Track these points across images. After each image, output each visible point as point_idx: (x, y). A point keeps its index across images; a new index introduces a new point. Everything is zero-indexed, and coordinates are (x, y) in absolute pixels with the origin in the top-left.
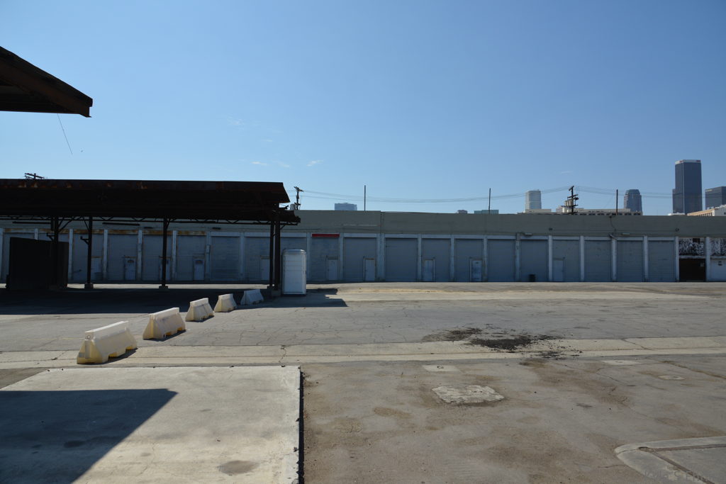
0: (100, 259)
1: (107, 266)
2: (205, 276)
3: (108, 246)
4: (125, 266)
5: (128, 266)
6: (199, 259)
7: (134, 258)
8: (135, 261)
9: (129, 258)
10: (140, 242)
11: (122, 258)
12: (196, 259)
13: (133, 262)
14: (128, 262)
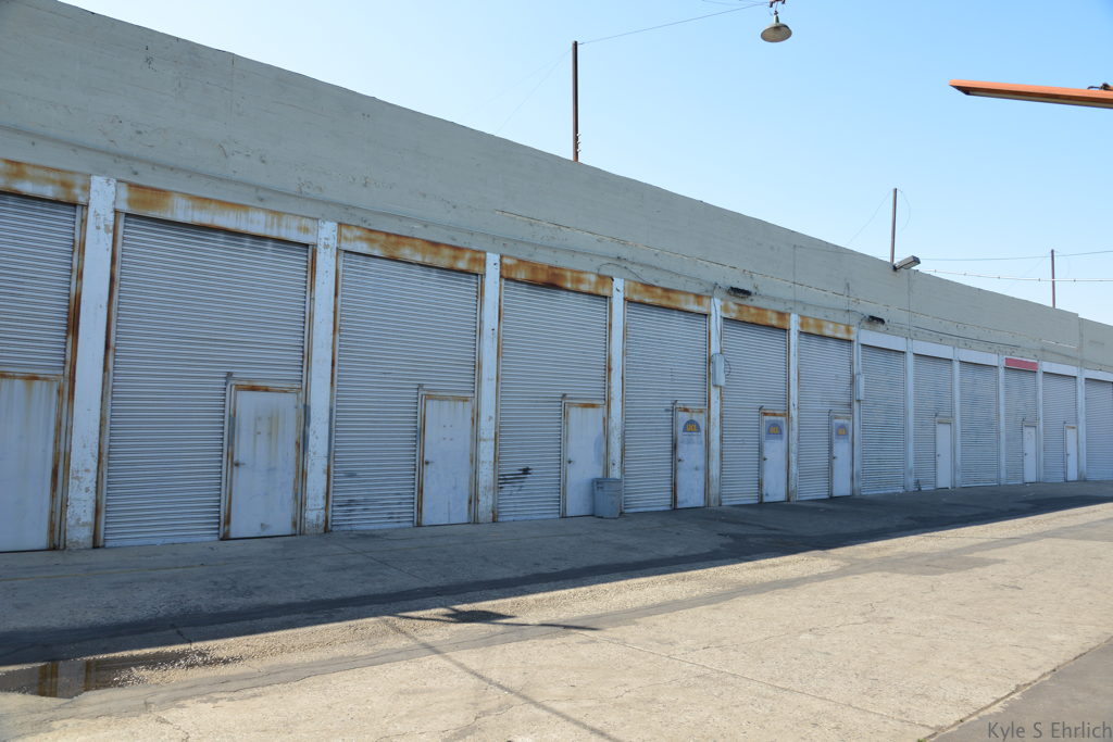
0: (600, 413)
1: (623, 450)
2: (852, 479)
3: (625, 353)
4: (674, 447)
5: (686, 446)
6: (840, 421)
7: (701, 411)
8: (703, 426)
9: (686, 410)
10: (715, 348)
11: (667, 410)
12: (836, 421)
13: (698, 430)
14: (685, 430)
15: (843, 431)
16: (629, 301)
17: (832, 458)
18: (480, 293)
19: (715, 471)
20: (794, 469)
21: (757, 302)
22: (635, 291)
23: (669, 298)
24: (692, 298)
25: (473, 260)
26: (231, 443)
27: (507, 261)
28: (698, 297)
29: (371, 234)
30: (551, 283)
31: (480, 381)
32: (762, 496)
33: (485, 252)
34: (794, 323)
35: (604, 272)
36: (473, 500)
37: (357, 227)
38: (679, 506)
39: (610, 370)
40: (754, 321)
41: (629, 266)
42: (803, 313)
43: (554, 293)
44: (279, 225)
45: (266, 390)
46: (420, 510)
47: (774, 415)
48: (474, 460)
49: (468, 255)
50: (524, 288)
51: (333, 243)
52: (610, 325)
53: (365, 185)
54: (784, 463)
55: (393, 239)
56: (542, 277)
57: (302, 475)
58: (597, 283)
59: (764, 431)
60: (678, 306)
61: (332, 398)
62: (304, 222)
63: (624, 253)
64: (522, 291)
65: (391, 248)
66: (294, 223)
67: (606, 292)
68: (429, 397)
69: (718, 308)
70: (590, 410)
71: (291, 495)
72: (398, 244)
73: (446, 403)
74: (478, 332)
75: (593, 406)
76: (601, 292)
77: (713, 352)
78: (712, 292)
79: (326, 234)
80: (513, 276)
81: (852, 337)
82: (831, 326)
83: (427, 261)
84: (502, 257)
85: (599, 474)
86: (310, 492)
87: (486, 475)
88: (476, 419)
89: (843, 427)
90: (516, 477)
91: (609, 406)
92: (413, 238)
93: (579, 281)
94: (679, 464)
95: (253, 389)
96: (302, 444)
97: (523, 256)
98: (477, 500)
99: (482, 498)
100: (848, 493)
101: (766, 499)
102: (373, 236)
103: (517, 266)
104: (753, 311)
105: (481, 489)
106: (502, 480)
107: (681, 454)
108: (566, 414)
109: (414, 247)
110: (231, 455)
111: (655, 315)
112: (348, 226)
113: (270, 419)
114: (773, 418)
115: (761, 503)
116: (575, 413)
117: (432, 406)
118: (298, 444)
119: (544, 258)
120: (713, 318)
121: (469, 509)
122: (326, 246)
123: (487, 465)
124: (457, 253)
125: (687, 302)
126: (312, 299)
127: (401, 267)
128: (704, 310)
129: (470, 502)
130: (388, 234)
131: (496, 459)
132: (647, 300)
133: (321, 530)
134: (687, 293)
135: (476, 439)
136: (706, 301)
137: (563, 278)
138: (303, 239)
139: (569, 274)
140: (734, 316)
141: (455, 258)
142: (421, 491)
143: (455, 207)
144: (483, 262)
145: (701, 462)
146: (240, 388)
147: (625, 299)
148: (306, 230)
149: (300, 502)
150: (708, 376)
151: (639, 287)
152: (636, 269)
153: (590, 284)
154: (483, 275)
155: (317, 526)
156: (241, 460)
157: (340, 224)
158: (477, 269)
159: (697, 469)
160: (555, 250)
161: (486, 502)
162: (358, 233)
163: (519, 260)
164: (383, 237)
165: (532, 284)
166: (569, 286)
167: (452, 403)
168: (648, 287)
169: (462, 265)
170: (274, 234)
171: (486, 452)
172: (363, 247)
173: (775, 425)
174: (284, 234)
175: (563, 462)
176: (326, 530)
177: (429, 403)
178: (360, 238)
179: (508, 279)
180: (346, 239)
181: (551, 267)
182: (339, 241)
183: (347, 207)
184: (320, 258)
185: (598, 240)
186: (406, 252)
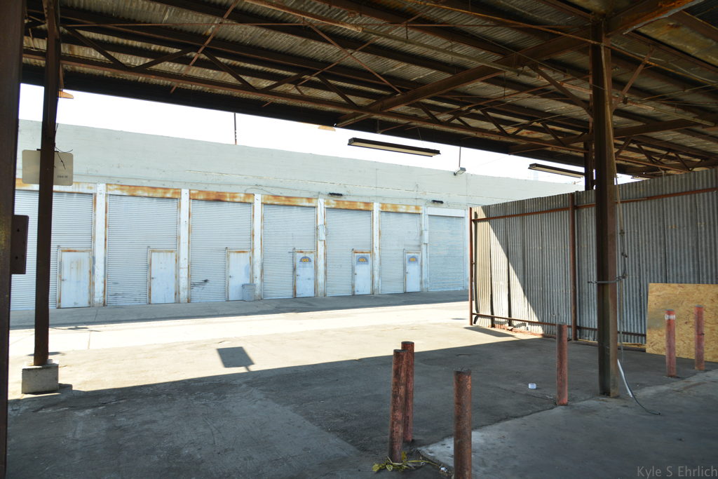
0: (248, 255)
1: (262, 271)
2: (421, 283)
3: (262, 228)
4: (294, 269)
5: (301, 269)
6: (413, 255)
7: (312, 252)
8: (313, 259)
9: (302, 252)
10: (320, 222)
11: (289, 253)
12: (409, 254)
13: (310, 261)
14: (301, 261)
15: (413, 260)
16: (264, 204)
17: (405, 273)
18: (179, 207)
19: (321, 279)
20: (376, 278)
21: (348, 199)
22: (268, 199)
23: (289, 201)
24: (304, 200)
25: (175, 193)
26: (60, 272)
27: (192, 192)
28: (309, 199)
29: (122, 187)
30: (219, 199)
31: (179, 244)
32: (354, 292)
33: (180, 189)
34: (376, 207)
35: (249, 192)
36: (177, 293)
37: (115, 184)
38: (297, 296)
39: (253, 235)
40: (347, 207)
41: (264, 188)
42: (384, 202)
43: (220, 203)
44: (79, 187)
45: (75, 251)
46: (150, 297)
47: (362, 252)
48: (177, 277)
49: (171, 191)
50: (204, 203)
51: (104, 192)
52: (253, 216)
53: (119, 167)
54: (369, 276)
55: (133, 188)
56: (213, 197)
57: (92, 284)
58: (244, 198)
59: (355, 260)
60: (297, 204)
61: (105, 253)
62: (90, 185)
63: (261, 182)
64: (203, 204)
65: (132, 191)
66: (86, 186)
67: (251, 201)
68: (153, 251)
69: (322, 204)
70: (242, 254)
71: (88, 291)
72: (135, 189)
73: (162, 254)
74: (178, 223)
75: (244, 252)
76: (247, 201)
77: (319, 224)
78: (318, 196)
79: (101, 189)
80: (196, 198)
81: (420, 212)
82: (404, 207)
83: (151, 195)
84: (190, 190)
85: (248, 282)
86: (96, 291)
87: (184, 282)
88: (177, 259)
89: (413, 257)
90: (200, 284)
91: (253, 252)
92: (143, 187)
93: (234, 197)
94: (297, 277)
95: (69, 251)
96: (92, 272)
97: (202, 189)
98: (179, 293)
99: (182, 293)
100: (419, 290)
101: (356, 293)
102: (123, 187)
103: (198, 194)
104: (346, 203)
105: (181, 289)
106: (192, 285)
107: (298, 272)
108: (228, 256)
109: (144, 190)
110: (60, 277)
111: (282, 209)
112: (111, 184)
113: (77, 262)
114: (361, 254)
115: (354, 295)
116: (233, 256)
117: (155, 256)
118: (90, 272)
119: (214, 189)
120: (319, 208)
121: (175, 297)
122: (100, 194)
123: (184, 279)
124: (166, 191)
125: (302, 202)
126: (95, 215)
127: (138, 199)
128: (314, 205)
129: (176, 294)
130: (130, 186)
131: (189, 276)
132: (276, 203)
133: (102, 305)
134: (302, 198)
135: (178, 268)
136: (314, 201)
137: (225, 197)
138: (90, 191)
139: (228, 195)
140: (333, 206)
141: (165, 193)
142: (150, 290)
143: (164, 171)
144: (180, 193)
145: (312, 276)
146: (63, 251)
147: (262, 203)
148: (91, 188)
149: (91, 293)
150: (316, 235)
151: (270, 197)
152: (268, 189)
153: (241, 198)
154: (180, 199)
155: (100, 303)
156: (65, 278)
157: (107, 184)
158: (177, 197)
159: (309, 279)
160: (220, 185)
161: (184, 295)
162: (116, 187)
163: (200, 191)
164: (128, 188)
165: (207, 200)
166: (228, 200)
167: (165, 254)
168: (276, 197)
169: (168, 195)
170: (77, 191)
171: (184, 273)
172: (119, 192)
173: (362, 257)
174: (81, 191)
175: (227, 278)
176: (104, 305)
177: (153, 254)
178: (117, 189)
179: (193, 199)
180: (110, 190)
181: (218, 192)
182: (107, 191)
183: (110, 177)
184: (97, 198)
185: (245, 178)
186: (140, 193)
